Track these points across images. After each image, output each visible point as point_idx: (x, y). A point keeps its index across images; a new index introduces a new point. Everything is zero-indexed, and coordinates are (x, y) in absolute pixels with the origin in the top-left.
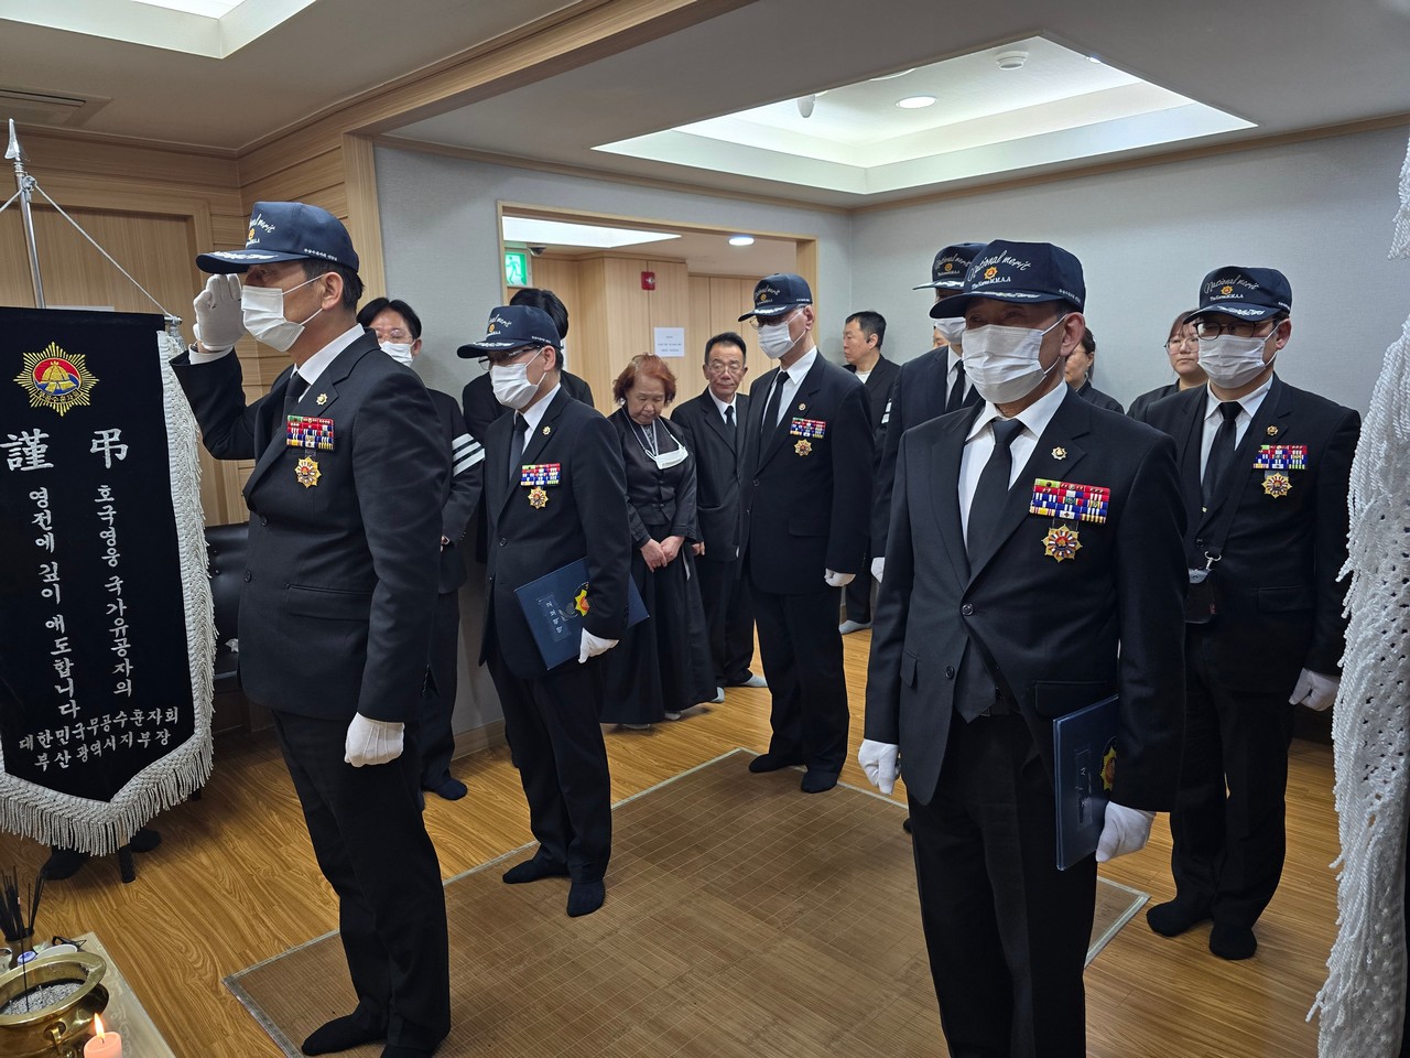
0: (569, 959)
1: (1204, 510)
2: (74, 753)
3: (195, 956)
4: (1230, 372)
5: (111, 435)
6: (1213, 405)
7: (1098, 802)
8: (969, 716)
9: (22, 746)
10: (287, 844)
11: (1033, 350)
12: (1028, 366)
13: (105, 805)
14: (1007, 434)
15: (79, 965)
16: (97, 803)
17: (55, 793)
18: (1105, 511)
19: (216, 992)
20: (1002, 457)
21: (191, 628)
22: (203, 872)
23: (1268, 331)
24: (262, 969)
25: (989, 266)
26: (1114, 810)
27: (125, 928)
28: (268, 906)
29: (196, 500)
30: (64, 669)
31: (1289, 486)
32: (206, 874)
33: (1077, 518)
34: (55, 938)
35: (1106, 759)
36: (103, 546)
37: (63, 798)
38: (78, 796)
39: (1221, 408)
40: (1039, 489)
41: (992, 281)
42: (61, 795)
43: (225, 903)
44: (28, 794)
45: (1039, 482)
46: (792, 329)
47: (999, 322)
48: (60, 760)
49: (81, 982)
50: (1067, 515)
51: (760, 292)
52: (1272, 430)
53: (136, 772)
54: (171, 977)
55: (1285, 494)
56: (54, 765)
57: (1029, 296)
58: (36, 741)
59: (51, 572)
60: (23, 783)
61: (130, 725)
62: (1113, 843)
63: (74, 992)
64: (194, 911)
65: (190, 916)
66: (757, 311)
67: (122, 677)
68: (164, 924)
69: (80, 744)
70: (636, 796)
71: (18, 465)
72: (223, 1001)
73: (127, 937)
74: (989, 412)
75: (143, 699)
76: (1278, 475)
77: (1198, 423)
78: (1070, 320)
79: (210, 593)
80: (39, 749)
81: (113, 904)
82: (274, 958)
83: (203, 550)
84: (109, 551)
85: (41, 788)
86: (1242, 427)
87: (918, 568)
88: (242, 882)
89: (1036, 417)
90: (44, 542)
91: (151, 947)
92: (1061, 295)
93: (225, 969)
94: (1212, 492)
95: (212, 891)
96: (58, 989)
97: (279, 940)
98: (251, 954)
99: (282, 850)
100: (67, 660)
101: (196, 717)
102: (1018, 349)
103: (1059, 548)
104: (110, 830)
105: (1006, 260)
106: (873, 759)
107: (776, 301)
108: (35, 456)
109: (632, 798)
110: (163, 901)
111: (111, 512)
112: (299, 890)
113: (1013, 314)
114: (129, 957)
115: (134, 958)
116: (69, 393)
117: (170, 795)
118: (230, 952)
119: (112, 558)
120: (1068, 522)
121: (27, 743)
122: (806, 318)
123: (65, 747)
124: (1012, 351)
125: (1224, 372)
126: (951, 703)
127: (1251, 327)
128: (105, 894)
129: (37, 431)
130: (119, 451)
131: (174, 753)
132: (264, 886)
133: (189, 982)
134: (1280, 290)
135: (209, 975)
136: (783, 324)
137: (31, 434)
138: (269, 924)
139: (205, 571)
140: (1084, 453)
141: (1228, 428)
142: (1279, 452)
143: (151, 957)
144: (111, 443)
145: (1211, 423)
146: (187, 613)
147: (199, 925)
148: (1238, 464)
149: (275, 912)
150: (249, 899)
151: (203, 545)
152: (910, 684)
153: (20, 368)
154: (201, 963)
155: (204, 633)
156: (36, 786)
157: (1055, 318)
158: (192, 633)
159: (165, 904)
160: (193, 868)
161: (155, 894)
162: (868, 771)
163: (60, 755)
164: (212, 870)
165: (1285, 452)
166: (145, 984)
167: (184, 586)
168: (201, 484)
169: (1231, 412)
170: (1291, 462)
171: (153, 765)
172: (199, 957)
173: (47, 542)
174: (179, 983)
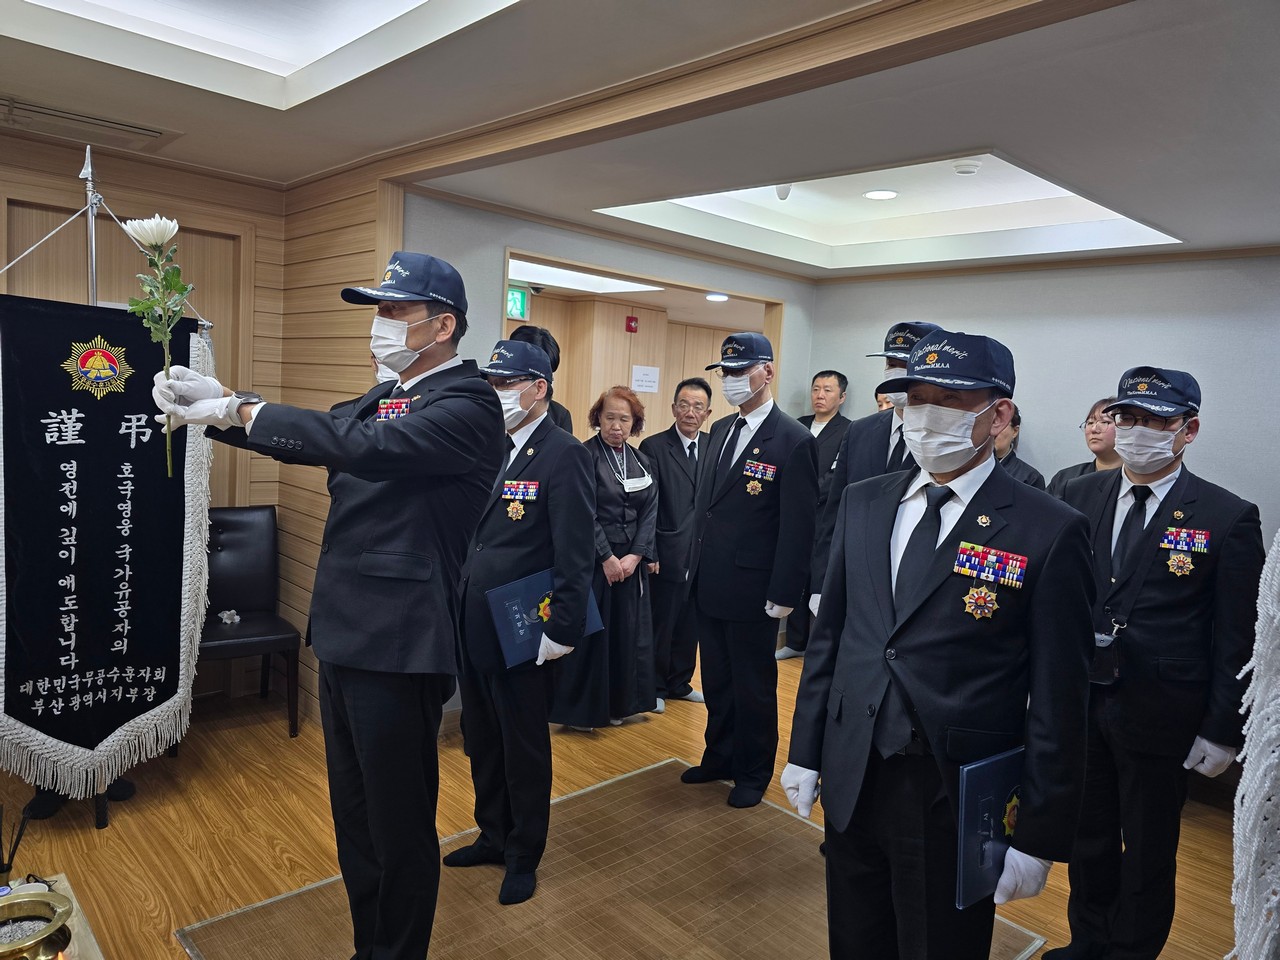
0: (496, 945)
1: (1113, 580)
2: (67, 701)
3: (152, 906)
4: (1143, 460)
5: (139, 420)
6: (1126, 485)
7: (999, 846)
8: (886, 753)
9: (22, 690)
10: (250, 807)
11: (967, 429)
12: (961, 443)
13: (88, 752)
14: (939, 498)
15: (49, 904)
16: (82, 750)
17: (46, 736)
18: (1022, 578)
19: (168, 942)
20: (932, 519)
21: (186, 596)
22: (169, 826)
23: (1178, 426)
24: (212, 925)
25: (930, 352)
26: (1013, 855)
27: (92, 871)
28: (225, 864)
29: (205, 483)
30: (69, 623)
31: (1192, 567)
32: (172, 828)
33: (996, 581)
34: (29, 876)
35: (1009, 807)
36: (119, 516)
37: (51, 741)
38: (65, 741)
39: (1134, 490)
40: (964, 551)
41: (933, 366)
42: (51, 739)
43: (187, 858)
44: (21, 735)
45: (963, 545)
46: (752, 381)
47: (937, 402)
48: (54, 707)
49: (48, 920)
50: (987, 577)
51: (727, 346)
52: (1179, 514)
53: (121, 724)
54: (128, 922)
55: (1188, 573)
56: (48, 711)
57: (966, 383)
58: (35, 687)
59: (70, 537)
60: (19, 724)
61: (121, 680)
62: (1011, 888)
63: (41, 930)
64: (157, 862)
65: (152, 866)
66: (722, 363)
67: (120, 636)
68: (128, 872)
69: (74, 693)
70: (575, 794)
71: (55, 439)
72: (172, 951)
73: (94, 881)
74: (923, 478)
75: (135, 658)
76: (1182, 556)
77: (1111, 503)
78: (1001, 404)
79: (206, 566)
80: (36, 694)
81: (85, 848)
82: (224, 916)
83: (205, 527)
84: (123, 522)
85: (34, 731)
86: (1151, 508)
87: (849, 610)
88: (204, 839)
89: (966, 488)
90: (67, 509)
91: (114, 894)
92: (994, 382)
93: (179, 923)
94: (1121, 565)
95: (175, 844)
96: (26, 925)
97: (231, 898)
98: (204, 910)
99: (244, 812)
100: (73, 616)
101: (181, 677)
102: (953, 427)
103: (978, 607)
104: (90, 776)
105: (947, 348)
106: (795, 782)
107: (740, 356)
108: (70, 433)
109: (570, 795)
110: (130, 849)
111: (130, 486)
112: (254, 851)
113: (949, 398)
114: (92, 899)
115: (97, 901)
116: (108, 380)
117: (148, 749)
118: (185, 905)
119: (125, 528)
120: (987, 584)
121: (27, 688)
122: (766, 373)
123: (61, 695)
124: (947, 429)
125: (1137, 459)
126: (870, 739)
127: (1164, 422)
128: (78, 835)
129: (74, 411)
130: (144, 434)
131: (157, 710)
132: (223, 845)
133: (144, 930)
134: (1190, 391)
135: (163, 925)
136: (744, 377)
137: (69, 413)
138: (224, 882)
139: (205, 546)
140: (1005, 523)
141: (1139, 509)
142: (1183, 534)
143: (112, 902)
144: (138, 427)
145: (1124, 503)
146: (184, 582)
147: (159, 876)
148: (1146, 543)
149: (230, 871)
150: (209, 856)
151: (206, 522)
152: (835, 718)
153: (68, 355)
154: (157, 913)
155: (196, 601)
156: (29, 729)
157: (987, 403)
158: (186, 601)
159: (132, 852)
160: (161, 821)
161: (124, 843)
162: (790, 794)
163: (54, 702)
164: (178, 825)
165: (1189, 535)
166: (104, 927)
167: (185, 558)
168: (210, 469)
169: (1142, 494)
170: (1194, 545)
171: (137, 719)
172: (156, 906)
173: (70, 509)
174: (135, 930)
